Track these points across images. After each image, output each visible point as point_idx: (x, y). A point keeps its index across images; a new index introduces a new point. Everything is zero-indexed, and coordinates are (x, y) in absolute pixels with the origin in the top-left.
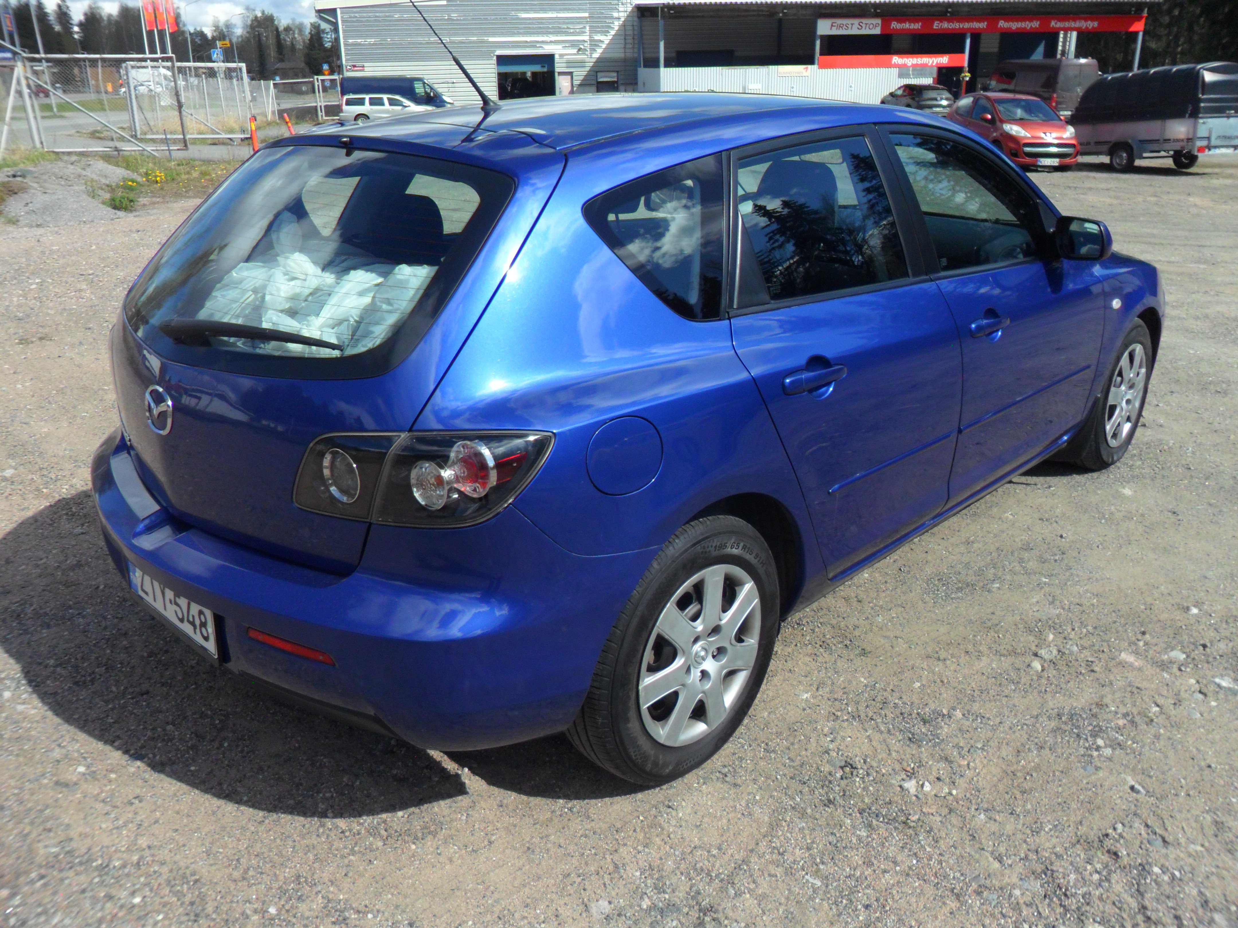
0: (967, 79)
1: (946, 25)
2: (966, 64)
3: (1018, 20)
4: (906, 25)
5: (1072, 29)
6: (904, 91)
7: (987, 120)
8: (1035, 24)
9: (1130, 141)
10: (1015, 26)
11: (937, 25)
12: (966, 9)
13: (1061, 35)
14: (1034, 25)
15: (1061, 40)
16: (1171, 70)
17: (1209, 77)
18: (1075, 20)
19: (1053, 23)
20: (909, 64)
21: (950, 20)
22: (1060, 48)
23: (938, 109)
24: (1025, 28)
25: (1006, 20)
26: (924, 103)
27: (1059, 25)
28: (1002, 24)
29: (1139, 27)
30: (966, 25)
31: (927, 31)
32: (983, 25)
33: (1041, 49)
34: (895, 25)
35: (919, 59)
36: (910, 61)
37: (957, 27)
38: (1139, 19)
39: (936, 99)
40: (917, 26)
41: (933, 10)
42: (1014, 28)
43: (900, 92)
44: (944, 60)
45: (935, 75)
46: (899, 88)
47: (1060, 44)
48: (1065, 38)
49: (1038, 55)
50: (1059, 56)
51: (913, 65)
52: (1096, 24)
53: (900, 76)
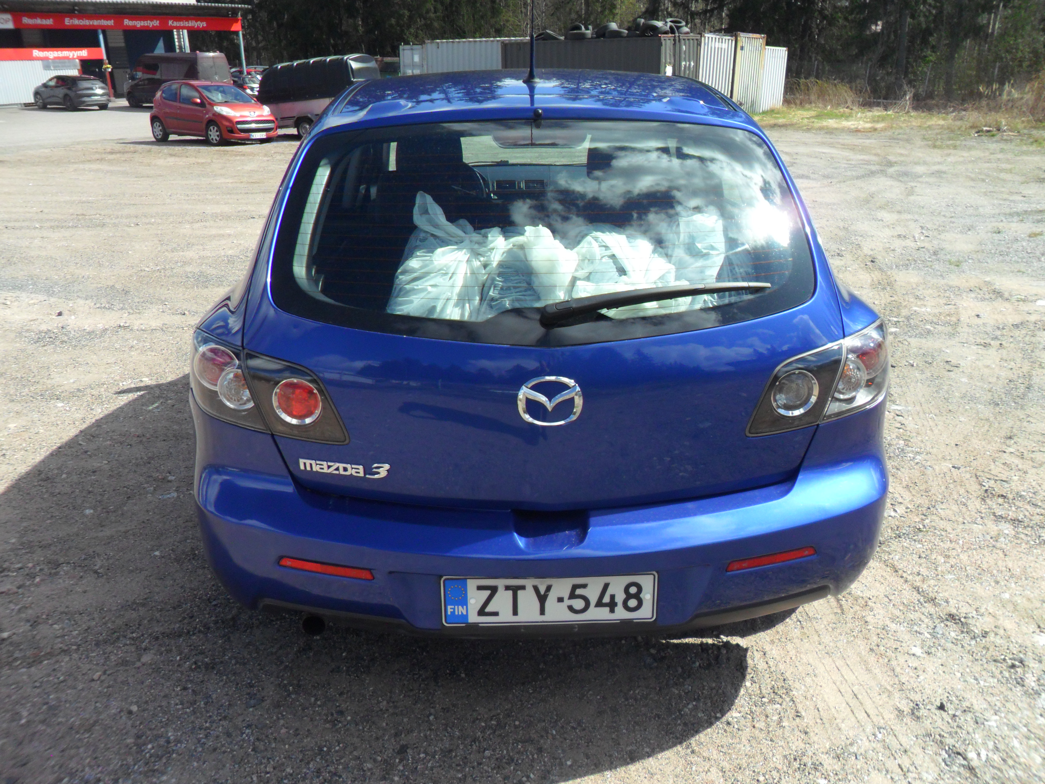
0: (110, 70)
1: (76, 22)
2: (105, 57)
3: (141, 20)
4: (39, 21)
5: (183, 28)
6: (57, 82)
7: (197, 104)
8: (156, 23)
9: (309, 115)
10: (139, 24)
11: (68, 22)
12: (92, 8)
13: (175, 33)
14: (154, 23)
15: (176, 37)
16: (325, 60)
17: (355, 65)
18: (187, 20)
19: (170, 23)
20: (51, 57)
21: (79, 18)
22: (177, 44)
23: (96, 98)
24: (148, 26)
25: (131, 19)
26: (80, 92)
27: (176, 24)
28: (127, 22)
29: (237, 27)
30: (96, 23)
31: (58, 27)
32: (110, 23)
33: (161, 44)
34: (26, 20)
35: (59, 52)
36: (52, 54)
37: (88, 24)
38: (237, 21)
39: (92, 89)
40: (49, 22)
41: (61, 7)
42: (138, 26)
43: (52, 83)
44: (84, 53)
45: (79, 67)
46: (51, 80)
47: (176, 40)
48: (179, 35)
49: (160, 50)
50: (178, 51)
51: (55, 58)
52: (204, 24)
53: (47, 67)
